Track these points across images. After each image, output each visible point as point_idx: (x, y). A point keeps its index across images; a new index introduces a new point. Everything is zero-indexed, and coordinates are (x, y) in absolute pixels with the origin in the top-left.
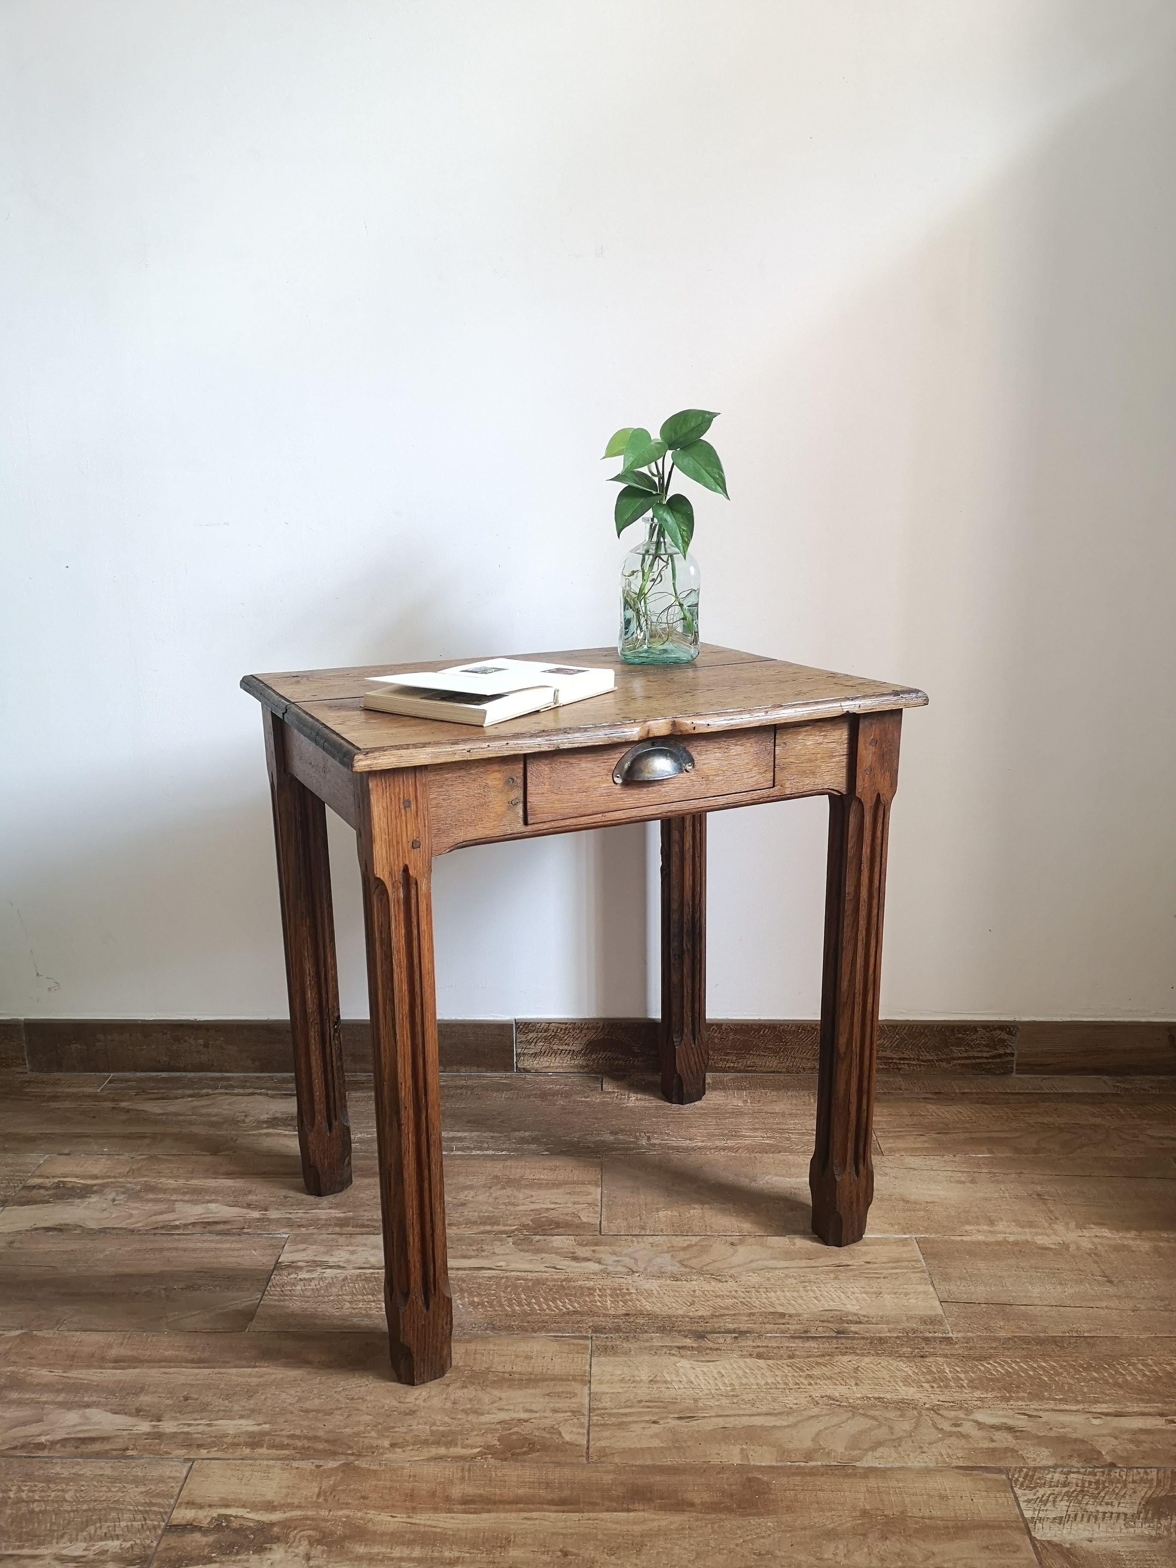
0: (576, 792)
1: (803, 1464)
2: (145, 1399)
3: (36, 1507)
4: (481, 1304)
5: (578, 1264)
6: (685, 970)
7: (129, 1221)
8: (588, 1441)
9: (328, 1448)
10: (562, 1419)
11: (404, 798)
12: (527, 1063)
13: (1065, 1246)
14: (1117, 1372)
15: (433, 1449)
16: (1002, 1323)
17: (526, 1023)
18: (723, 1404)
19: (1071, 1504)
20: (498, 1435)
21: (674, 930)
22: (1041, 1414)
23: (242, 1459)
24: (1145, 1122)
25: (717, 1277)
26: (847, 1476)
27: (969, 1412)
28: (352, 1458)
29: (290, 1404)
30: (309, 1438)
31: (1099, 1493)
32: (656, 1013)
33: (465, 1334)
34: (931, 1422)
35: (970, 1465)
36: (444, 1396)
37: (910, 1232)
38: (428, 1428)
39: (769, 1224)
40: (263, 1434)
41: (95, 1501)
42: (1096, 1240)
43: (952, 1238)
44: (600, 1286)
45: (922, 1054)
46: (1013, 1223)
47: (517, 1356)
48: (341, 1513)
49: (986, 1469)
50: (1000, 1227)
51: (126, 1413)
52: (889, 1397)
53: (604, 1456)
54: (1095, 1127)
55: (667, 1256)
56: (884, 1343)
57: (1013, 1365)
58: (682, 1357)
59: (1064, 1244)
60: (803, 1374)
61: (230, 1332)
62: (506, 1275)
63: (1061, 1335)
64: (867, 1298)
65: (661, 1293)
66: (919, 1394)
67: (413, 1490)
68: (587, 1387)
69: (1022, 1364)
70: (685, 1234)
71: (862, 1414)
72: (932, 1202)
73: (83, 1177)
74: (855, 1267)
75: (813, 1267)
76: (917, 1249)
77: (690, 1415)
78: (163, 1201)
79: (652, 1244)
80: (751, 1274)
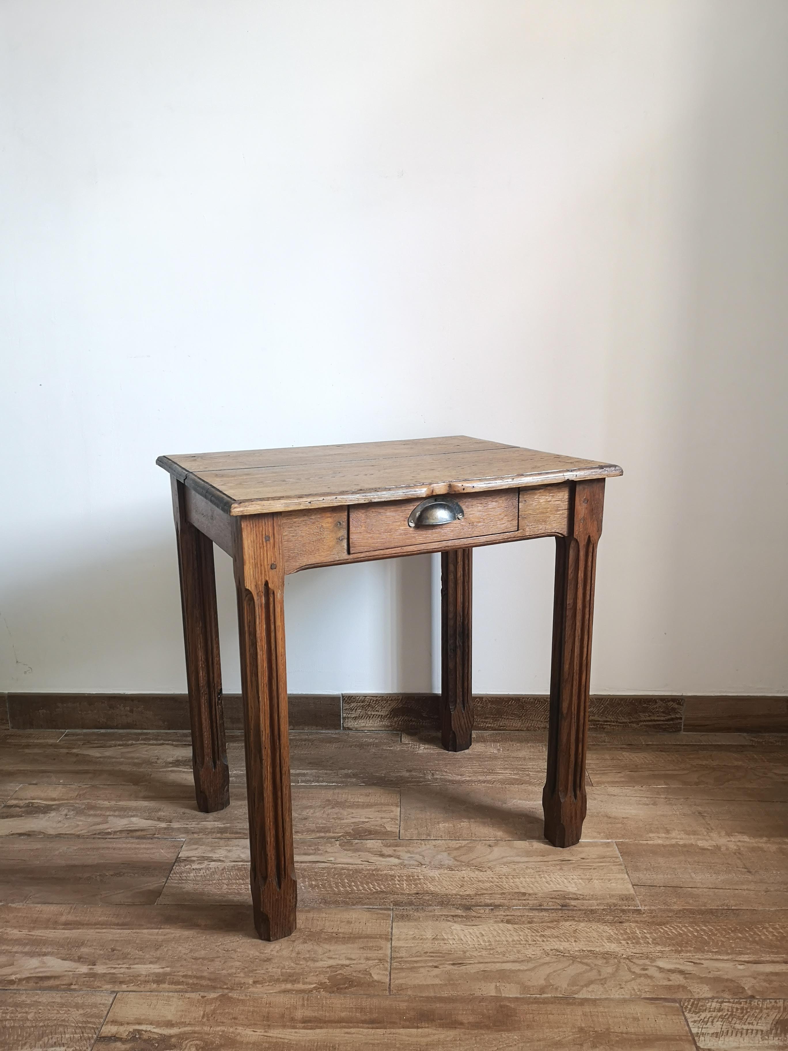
0: (383, 532)
1: (539, 996)
2: (84, 950)
3: (7, 1024)
4: (317, 886)
5: (384, 859)
6: (458, 659)
7: (76, 829)
8: (390, 980)
9: (210, 984)
10: (372, 965)
11: (265, 534)
12: (351, 724)
13: (718, 848)
14: (755, 933)
15: (283, 985)
16: (675, 900)
17: (349, 696)
18: (483, 955)
19: (724, 1024)
20: (328, 975)
21: (450, 632)
22: (703, 962)
23: (151, 992)
24: (772, 764)
25: (479, 868)
26: (568, 1004)
27: (653, 960)
28: (226, 991)
29: (185, 954)
30: (197, 978)
31: (743, 1017)
32: (438, 690)
33: (305, 906)
34: (627, 967)
35: (654, 996)
36: (291, 949)
37: (612, 838)
38: (279, 970)
39: (515, 832)
40: (165, 974)
41: (49, 1020)
42: (739, 844)
43: (641, 842)
44: (399, 874)
45: (619, 718)
46: (682, 832)
47: (342, 922)
48: (218, 1029)
49: (665, 1000)
50: (673, 834)
51: (71, 960)
52: (598, 950)
53: (401, 990)
54: (738, 768)
55: (445, 854)
56: (594, 913)
57: (683, 929)
58: (455, 922)
59: (717, 846)
60: (539, 934)
61: (144, 905)
62: (334, 866)
63: (716, 908)
64: (582, 883)
65: (441, 879)
66: (618, 948)
67: (268, 1013)
68: (389, 943)
69: (689, 928)
70: (457, 839)
71: (579, 962)
72: (627, 818)
73: (46, 800)
74: (574, 862)
75: (545, 862)
76: (617, 849)
77: (460, 962)
78: (99, 816)
79: (434, 845)
80: (503, 866)
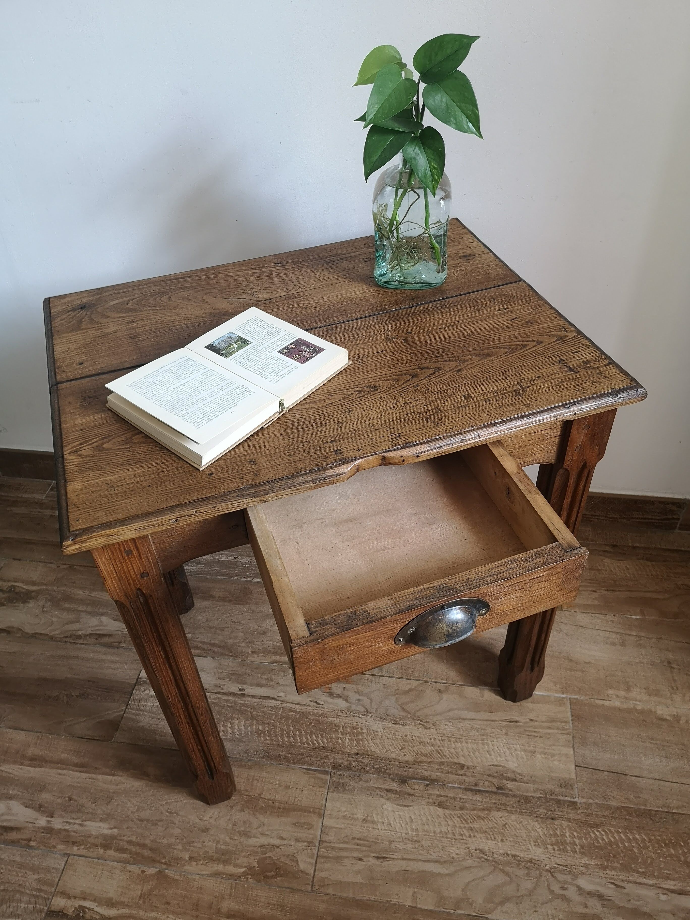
1: (453, 911)
2: (45, 796)
4: (263, 732)
5: (332, 701)
7: (51, 628)
8: (315, 871)
9: (150, 856)
10: (301, 848)
11: (125, 549)
13: (677, 719)
15: (216, 865)
16: (615, 793)
18: (409, 849)
20: (258, 858)
22: (624, 885)
23: (98, 859)
25: (424, 723)
27: (575, 876)
28: (164, 866)
29: (132, 812)
30: (140, 845)
33: (249, 760)
34: (547, 884)
36: (228, 817)
37: (567, 692)
38: (214, 845)
39: (469, 673)
40: (113, 837)
41: (8, 883)
43: (597, 702)
44: (343, 724)
46: (644, 691)
47: (280, 785)
48: (153, 914)
50: (635, 693)
51: (33, 808)
52: (522, 856)
53: (322, 886)
55: (393, 698)
56: (528, 803)
57: (616, 835)
58: (388, 799)
59: (677, 715)
60: (467, 826)
61: (102, 741)
62: (284, 705)
63: (656, 809)
64: (524, 756)
65: (384, 734)
66: (543, 855)
67: (198, 901)
68: (321, 820)
69: (622, 835)
70: (409, 678)
71: (501, 869)
72: (589, 663)
73: (27, 583)
74: (521, 724)
75: (492, 721)
76: (569, 710)
77: (384, 856)
78: (73, 611)
79: (384, 685)
80: (448, 723)
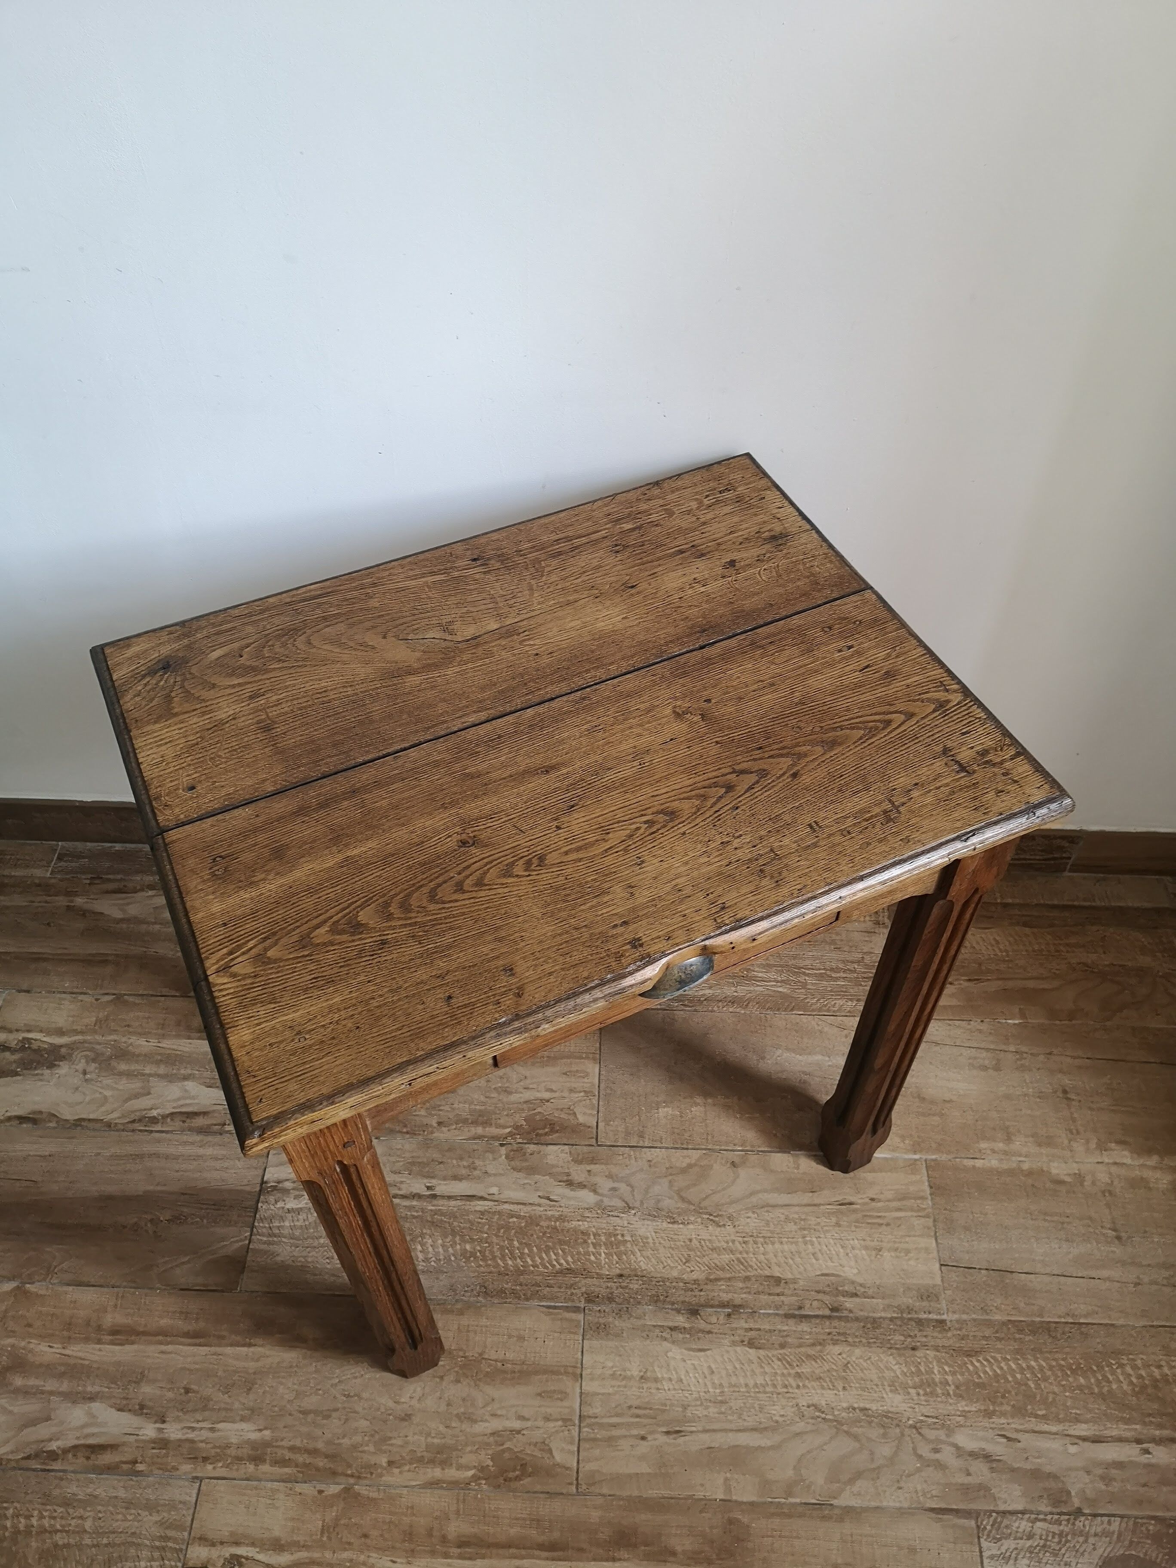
1: (783, 1500)
2: (147, 1390)
3: (60, 1539)
4: (473, 1254)
5: (572, 1194)
7: (103, 1109)
8: (578, 1463)
9: (328, 1466)
10: (553, 1430)
13: (1080, 1179)
14: (1105, 1377)
15: (429, 1470)
18: (711, 1415)
19: (1032, 1563)
20: (491, 1452)
22: (1019, 1436)
23: (247, 1479)
25: (714, 1217)
26: (824, 1518)
27: (950, 1431)
28: (351, 1480)
29: (288, 1402)
30: (308, 1452)
31: (1060, 1549)
33: (457, 1301)
34: (911, 1445)
35: (943, 1506)
36: (438, 1394)
37: (921, 1152)
38: (423, 1439)
39: (774, 1131)
40: (266, 1444)
41: (114, 1533)
42: (1113, 1169)
43: (965, 1162)
44: (594, 1230)
46: (1031, 1139)
47: (510, 1336)
48: (346, 1555)
49: (956, 1512)
50: (1017, 1144)
51: (130, 1410)
52: (874, 1408)
53: (594, 1484)
54: (1142, 973)
55: (665, 1182)
56: (877, 1328)
57: (1003, 1364)
58: (673, 1342)
59: (1080, 1175)
60: (792, 1372)
61: (223, 1291)
62: (499, 1208)
63: (1057, 1320)
64: (866, 1257)
65: (656, 1241)
66: (904, 1405)
67: (411, 1526)
68: (578, 1384)
69: (1011, 1363)
70: (685, 1146)
71: (846, 1432)
72: (950, 1101)
73: (49, 1032)
74: (858, 1206)
75: (815, 1205)
76: (925, 1178)
77: (677, 1429)
78: (136, 1076)
79: (649, 1161)
80: (750, 1214)
